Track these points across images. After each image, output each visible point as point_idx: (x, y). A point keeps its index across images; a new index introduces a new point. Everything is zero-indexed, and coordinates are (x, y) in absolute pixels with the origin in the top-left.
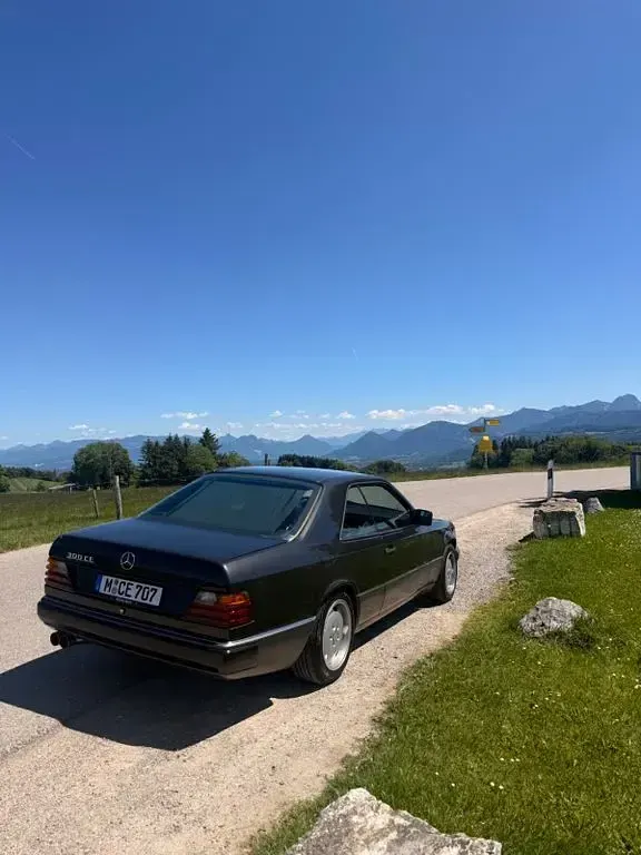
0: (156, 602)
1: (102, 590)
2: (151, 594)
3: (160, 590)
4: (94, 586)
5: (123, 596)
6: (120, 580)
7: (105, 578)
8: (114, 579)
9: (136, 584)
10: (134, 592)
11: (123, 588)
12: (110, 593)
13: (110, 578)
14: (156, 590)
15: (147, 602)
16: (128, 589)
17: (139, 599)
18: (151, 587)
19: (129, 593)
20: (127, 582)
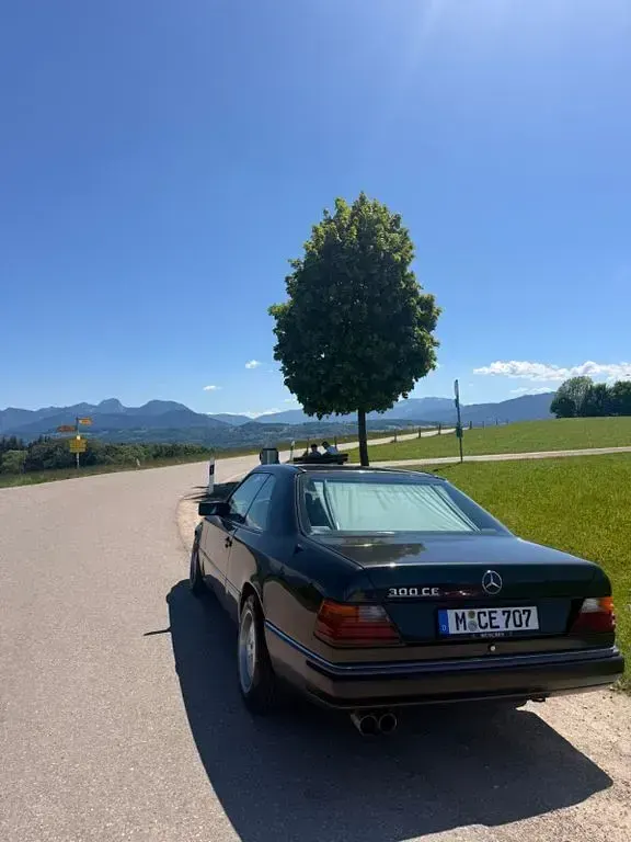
0: (534, 624)
1: (453, 630)
2: (524, 617)
3: (534, 610)
4: (437, 627)
5: (489, 629)
6: (476, 611)
7: (451, 614)
8: (467, 611)
9: (500, 610)
10: (500, 620)
11: (485, 620)
12: (468, 631)
13: (460, 612)
14: (529, 611)
15: (524, 627)
16: (491, 619)
17: (512, 627)
18: (521, 609)
19: (494, 623)
20: (486, 610)
